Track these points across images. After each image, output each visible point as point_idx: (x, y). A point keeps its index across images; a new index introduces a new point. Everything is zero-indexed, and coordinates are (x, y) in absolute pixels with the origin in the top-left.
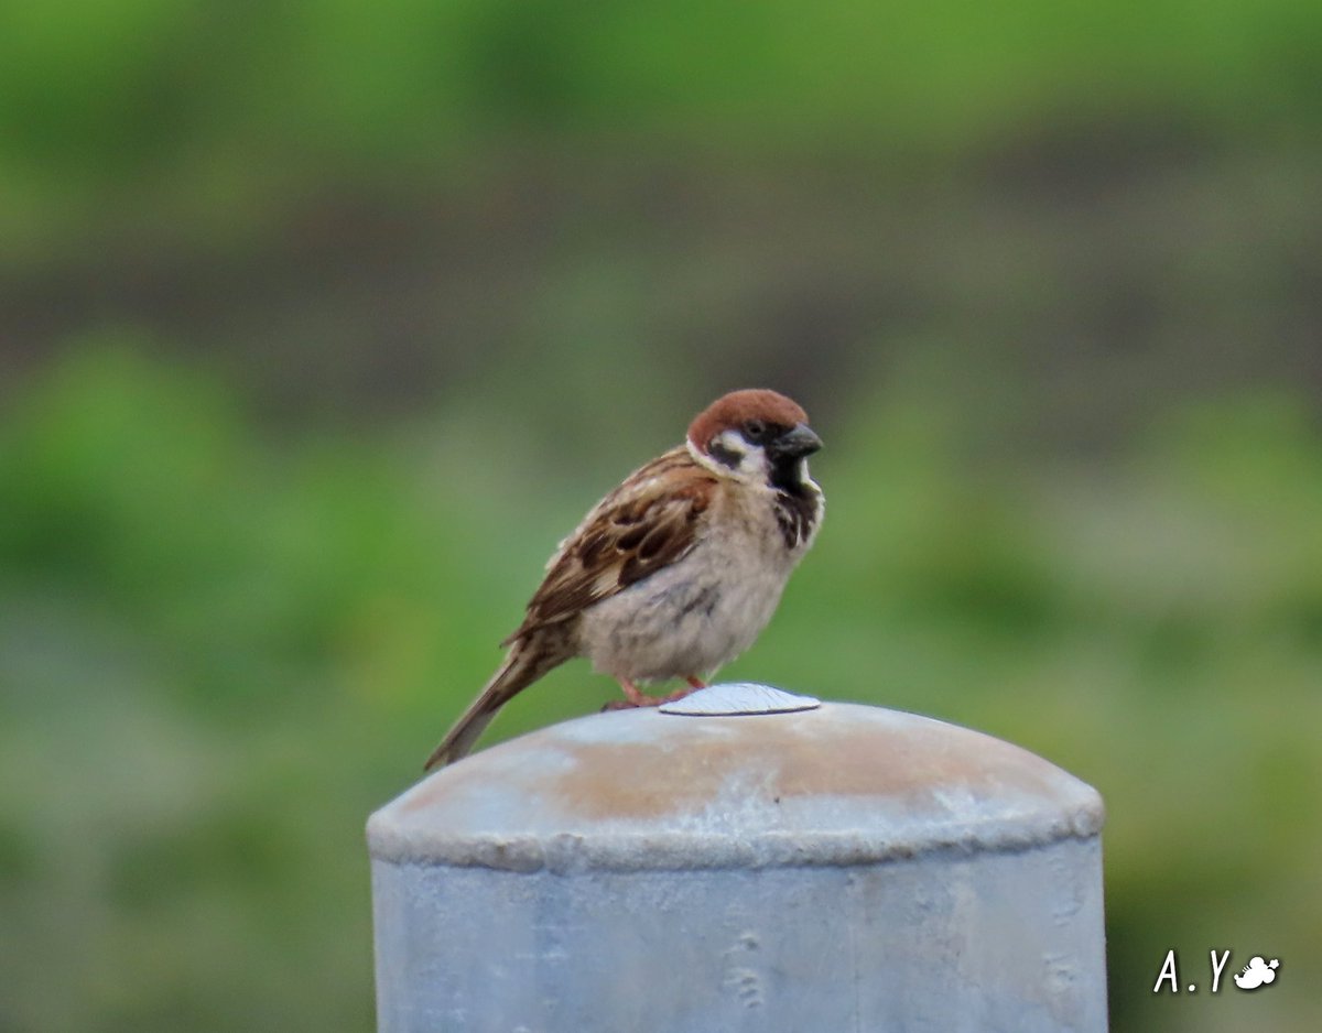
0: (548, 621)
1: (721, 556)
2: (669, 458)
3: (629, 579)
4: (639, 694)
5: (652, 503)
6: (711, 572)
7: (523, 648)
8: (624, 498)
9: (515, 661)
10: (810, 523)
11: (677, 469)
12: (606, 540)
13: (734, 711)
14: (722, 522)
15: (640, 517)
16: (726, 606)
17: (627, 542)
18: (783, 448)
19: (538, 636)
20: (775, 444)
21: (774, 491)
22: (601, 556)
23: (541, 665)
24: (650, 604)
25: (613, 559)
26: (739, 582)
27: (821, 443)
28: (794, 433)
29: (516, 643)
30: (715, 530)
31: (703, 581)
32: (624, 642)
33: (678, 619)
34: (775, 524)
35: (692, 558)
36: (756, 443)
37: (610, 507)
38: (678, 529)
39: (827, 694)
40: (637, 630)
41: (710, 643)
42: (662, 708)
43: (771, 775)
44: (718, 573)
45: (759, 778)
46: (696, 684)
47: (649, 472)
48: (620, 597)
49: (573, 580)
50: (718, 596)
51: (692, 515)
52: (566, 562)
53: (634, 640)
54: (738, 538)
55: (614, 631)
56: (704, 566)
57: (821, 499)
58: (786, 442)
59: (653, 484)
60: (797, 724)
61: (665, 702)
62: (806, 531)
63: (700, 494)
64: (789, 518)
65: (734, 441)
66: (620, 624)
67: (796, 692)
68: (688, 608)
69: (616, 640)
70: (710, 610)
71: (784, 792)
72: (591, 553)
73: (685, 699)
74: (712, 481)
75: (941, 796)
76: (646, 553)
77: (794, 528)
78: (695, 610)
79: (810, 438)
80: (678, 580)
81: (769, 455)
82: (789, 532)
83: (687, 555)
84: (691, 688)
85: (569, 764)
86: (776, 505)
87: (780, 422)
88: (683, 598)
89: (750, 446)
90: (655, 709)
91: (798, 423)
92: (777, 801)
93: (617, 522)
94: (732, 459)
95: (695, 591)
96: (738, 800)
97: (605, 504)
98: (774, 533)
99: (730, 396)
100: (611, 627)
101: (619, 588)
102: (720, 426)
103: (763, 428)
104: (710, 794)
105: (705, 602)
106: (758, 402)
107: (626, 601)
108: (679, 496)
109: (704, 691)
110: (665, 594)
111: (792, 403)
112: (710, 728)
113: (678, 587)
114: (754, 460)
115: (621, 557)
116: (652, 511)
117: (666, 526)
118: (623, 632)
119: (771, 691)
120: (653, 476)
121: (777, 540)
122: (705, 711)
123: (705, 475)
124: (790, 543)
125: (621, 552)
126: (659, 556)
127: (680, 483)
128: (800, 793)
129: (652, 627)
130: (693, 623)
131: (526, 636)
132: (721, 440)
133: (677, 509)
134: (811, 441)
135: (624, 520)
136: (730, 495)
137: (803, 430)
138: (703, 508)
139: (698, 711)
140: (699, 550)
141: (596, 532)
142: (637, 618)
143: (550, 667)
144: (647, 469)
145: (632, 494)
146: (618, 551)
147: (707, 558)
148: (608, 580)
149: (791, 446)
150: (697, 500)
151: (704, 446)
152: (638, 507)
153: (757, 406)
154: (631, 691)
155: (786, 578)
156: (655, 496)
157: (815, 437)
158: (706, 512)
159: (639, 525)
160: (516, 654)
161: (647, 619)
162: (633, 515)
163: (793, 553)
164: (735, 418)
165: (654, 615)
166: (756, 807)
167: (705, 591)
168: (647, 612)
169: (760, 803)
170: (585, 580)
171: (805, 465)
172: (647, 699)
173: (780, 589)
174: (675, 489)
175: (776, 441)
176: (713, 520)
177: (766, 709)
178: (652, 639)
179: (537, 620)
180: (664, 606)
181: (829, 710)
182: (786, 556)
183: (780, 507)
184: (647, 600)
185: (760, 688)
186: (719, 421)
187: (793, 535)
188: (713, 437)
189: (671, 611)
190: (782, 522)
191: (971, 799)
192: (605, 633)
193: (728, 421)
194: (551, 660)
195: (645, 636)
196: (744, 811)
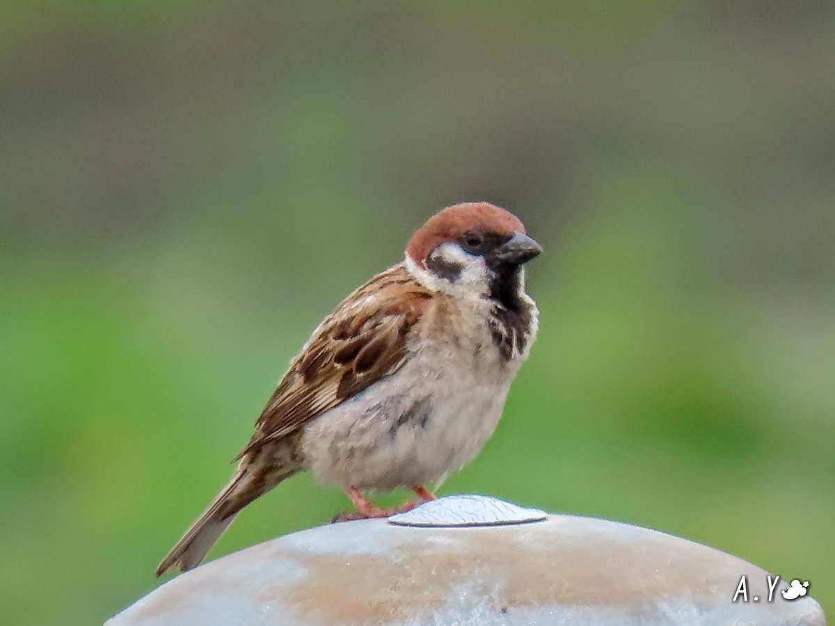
0: (274, 435)
1: (432, 370)
2: (386, 275)
3: (347, 392)
4: (369, 505)
5: (368, 318)
6: (422, 385)
7: (252, 461)
8: (344, 316)
9: (245, 472)
10: (526, 335)
11: (395, 285)
12: (325, 355)
13: (462, 522)
14: (431, 336)
15: (356, 332)
16: (438, 419)
17: (344, 357)
18: (502, 256)
19: (266, 450)
20: (495, 253)
21: (490, 304)
22: (320, 371)
23: (270, 478)
24: (365, 417)
25: (330, 373)
26: (451, 395)
27: (540, 248)
28: (513, 241)
29: (245, 457)
30: (424, 343)
31: (414, 395)
32: (342, 454)
33: (393, 431)
34: (488, 339)
35: (404, 371)
36: (475, 254)
37: (331, 323)
38: (391, 343)
39: (554, 507)
40: (354, 442)
41: (427, 455)
42: (392, 519)
43: (498, 587)
44: (430, 386)
45: (486, 589)
46: (423, 495)
47: (367, 289)
48: (339, 409)
49: (295, 395)
50: (431, 409)
51: (404, 330)
52: (290, 379)
53: (352, 452)
54: (448, 353)
55: (333, 443)
56: (415, 379)
57: (535, 312)
58: (507, 250)
59: (371, 301)
60: (525, 535)
61: (395, 514)
62: (521, 343)
63: (413, 309)
64: (505, 332)
65: (453, 253)
66: (338, 437)
67: (524, 504)
68: (401, 421)
69: (334, 450)
70: (424, 422)
71: (511, 602)
72: (311, 369)
73: (414, 511)
74: (426, 296)
75: (665, 607)
76: (362, 367)
77: (509, 341)
78: (410, 421)
79: (529, 244)
80: (393, 392)
81: (489, 263)
82: (504, 346)
83: (401, 367)
84: (420, 500)
85: (300, 573)
86: (493, 319)
87: (498, 231)
88: (396, 409)
89: (470, 257)
90: (384, 521)
91: (515, 232)
92: (504, 611)
93: (335, 338)
94: (451, 271)
95: (407, 404)
96: (467, 609)
97: (328, 322)
98: (487, 347)
99: (447, 210)
100: (331, 438)
101: (339, 401)
102: (439, 239)
103: (482, 238)
104: (439, 604)
105: (417, 414)
106: (475, 213)
107: (344, 414)
108: (393, 311)
109: (432, 502)
110: (378, 406)
111: (508, 214)
112: (440, 539)
113: (392, 399)
114: (475, 271)
115: (338, 371)
116: (367, 325)
117: (378, 341)
118: (340, 444)
119: (499, 503)
120: (370, 293)
121: (491, 354)
122: (434, 522)
123: (420, 290)
124: (506, 355)
125: (338, 366)
126: (372, 370)
127: (394, 299)
128: (526, 603)
129: (367, 439)
130: (407, 436)
131: (255, 450)
132: (441, 253)
133: (391, 324)
134: (530, 248)
135: (342, 336)
136: (442, 310)
137: (521, 238)
138: (416, 321)
139: (428, 523)
140: (411, 363)
141: (317, 349)
142: (353, 431)
143: (279, 479)
144: (367, 286)
145: (351, 310)
146: (336, 365)
147: (418, 370)
148: (328, 393)
149: (510, 254)
150: (409, 315)
151: (424, 261)
152: (354, 324)
153: (474, 217)
154: (362, 502)
155: (506, 389)
156: (371, 312)
157: (534, 244)
158: (418, 325)
159: (355, 339)
160: (245, 466)
161: (363, 431)
162: (350, 331)
163: (510, 364)
164: (453, 230)
165: (370, 427)
166: (483, 616)
167: (417, 404)
168: (363, 425)
169: (488, 613)
170: (305, 394)
171: (522, 275)
172: (378, 511)
173: (501, 399)
174: (391, 304)
175: (496, 250)
176: (423, 335)
177: (493, 520)
178: (369, 451)
179: (263, 435)
180: (378, 418)
181: (557, 523)
182: (503, 366)
183: (496, 321)
184: (363, 413)
185: (487, 500)
186: (437, 235)
187: (508, 348)
188: (432, 251)
189: (385, 424)
190: (497, 336)
191: (694, 610)
192: (324, 446)
193: (445, 234)
194: (280, 473)
195: (361, 448)
196: (472, 620)
